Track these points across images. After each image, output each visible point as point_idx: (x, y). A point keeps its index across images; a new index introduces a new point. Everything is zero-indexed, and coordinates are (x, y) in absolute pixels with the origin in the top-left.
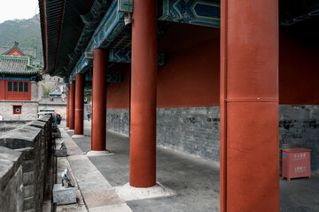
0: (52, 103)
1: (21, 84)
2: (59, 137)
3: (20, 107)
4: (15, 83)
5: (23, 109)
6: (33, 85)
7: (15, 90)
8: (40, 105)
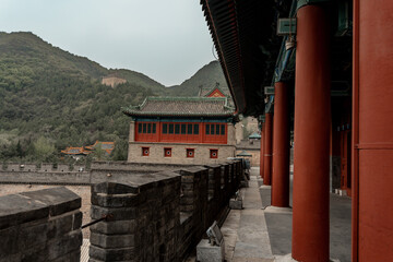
0: (250, 147)
1: (218, 126)
2: (246, 186)
3: (217, 151)
4: (213, 126)
5: (219, 153)
6: (230, 127)
7: (213, 132)
8: (237, 149)
